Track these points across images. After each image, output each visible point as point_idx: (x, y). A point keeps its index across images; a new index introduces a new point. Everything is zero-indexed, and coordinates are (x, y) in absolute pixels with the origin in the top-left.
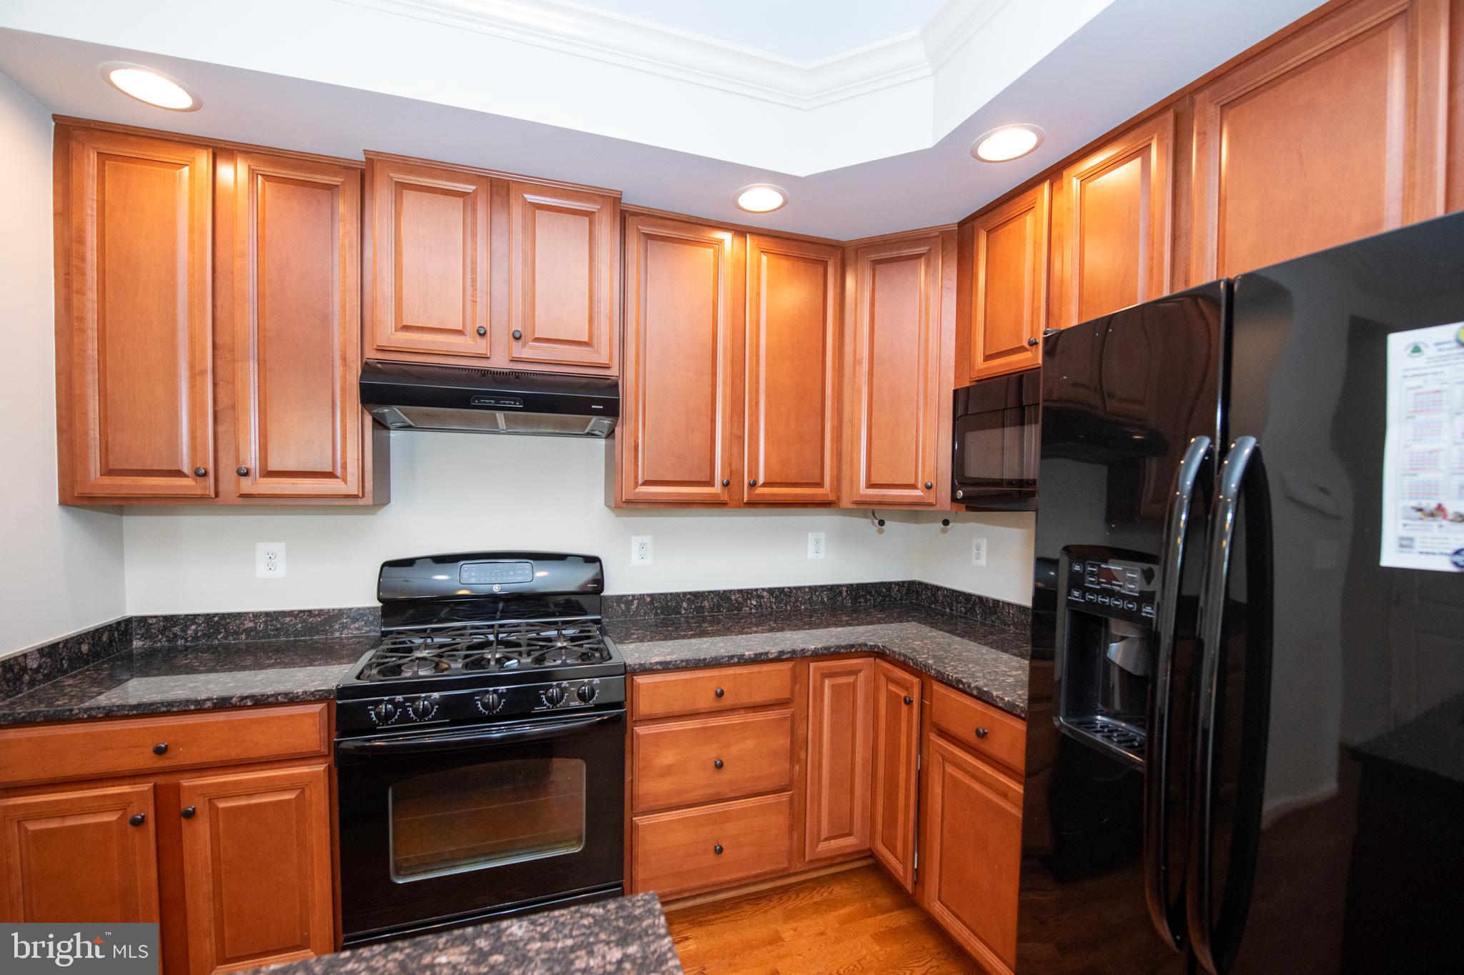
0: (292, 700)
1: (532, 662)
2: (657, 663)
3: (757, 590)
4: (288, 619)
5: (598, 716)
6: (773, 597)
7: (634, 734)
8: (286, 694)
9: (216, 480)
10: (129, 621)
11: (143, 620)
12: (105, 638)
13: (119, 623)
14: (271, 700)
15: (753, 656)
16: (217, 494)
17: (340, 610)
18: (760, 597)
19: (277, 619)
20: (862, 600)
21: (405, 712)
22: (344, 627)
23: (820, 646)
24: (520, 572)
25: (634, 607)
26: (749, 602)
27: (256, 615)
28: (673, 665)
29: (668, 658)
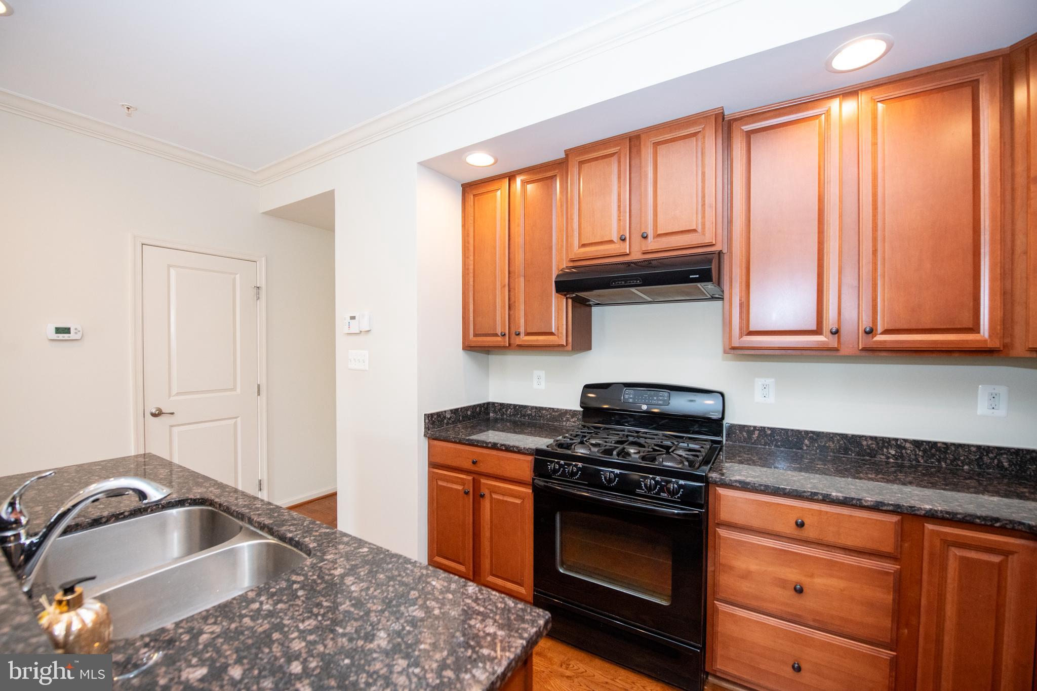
0: (519, 451)
1: (639, 458)
2: (736, 481)
3: (896, 440)
4: (544, 412)
5: (690, 510)
6: (920, 450)
7: (717, 534)
8: (517, 447)
9: (509, 338)
10: (488, 404)
11: (493, 404)
12: (478, 409)
13: (484, 404)
14: (512, 449)
15: (841, 498)
16: (510, 344)
17: (566, 410)
21: (564, 470)
22: (568, 420)
23: (940, 508)
24: (661, 398)
25: (755, 436)
26: (885, 450)
27: (532, 408)
28: (752, 486)
29: (748, 480)
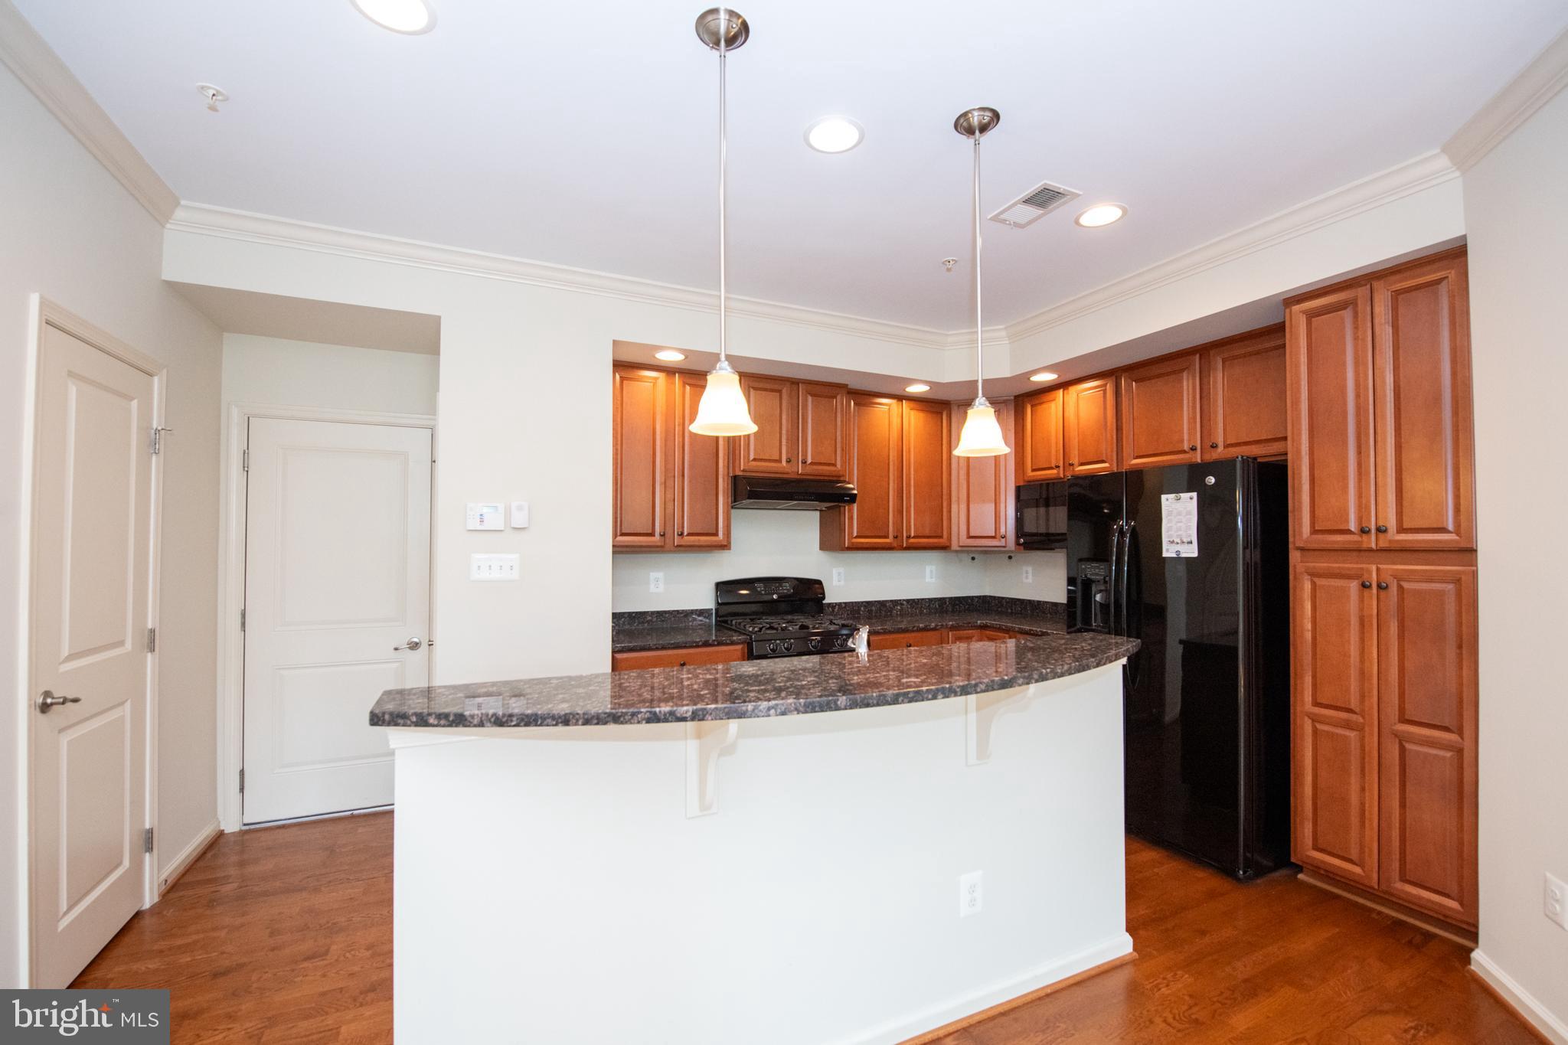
0: (732, 642)
4: (667, 615)
14: (724, 642)
18: (902, 604)
19: (662, 615)
20: (957, 607)
24: (785, 588)
25: (836, 610)
